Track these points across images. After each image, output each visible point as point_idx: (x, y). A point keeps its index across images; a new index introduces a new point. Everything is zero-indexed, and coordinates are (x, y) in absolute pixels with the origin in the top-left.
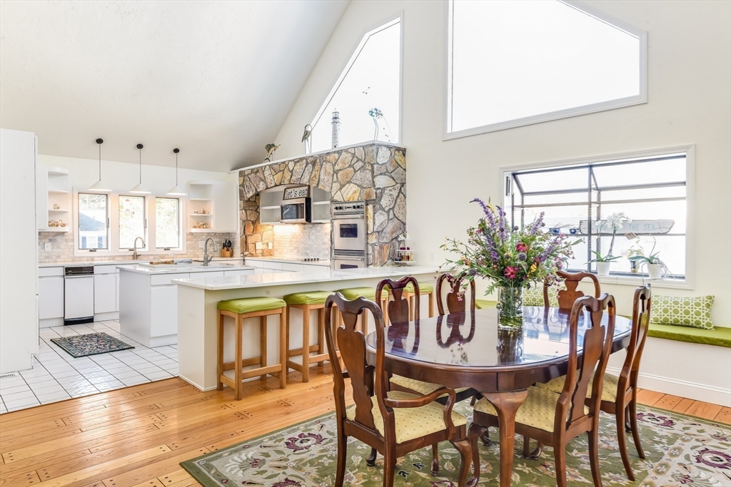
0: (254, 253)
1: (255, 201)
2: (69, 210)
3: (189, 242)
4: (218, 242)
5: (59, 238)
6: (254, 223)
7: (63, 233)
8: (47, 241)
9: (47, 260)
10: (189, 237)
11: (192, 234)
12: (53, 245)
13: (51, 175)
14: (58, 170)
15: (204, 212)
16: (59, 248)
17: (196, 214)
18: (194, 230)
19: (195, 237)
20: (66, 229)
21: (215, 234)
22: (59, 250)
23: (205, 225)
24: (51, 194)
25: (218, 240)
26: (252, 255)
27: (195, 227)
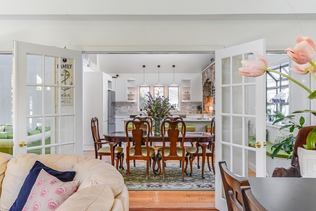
0: (208, 112)
1: (208, 87)
2: (136, 94)
3: (182, 106)
4: (196, 107)
5: (132, 105)
6: (208, 97)
7: (134, 103)
8: (129, 105)
9: (129, 113)
10: (182, 104)
11: (183, 102)
12: (131, 107)
13: (129, 81)
14: (131, 79)
15: (188, 93)
16: (132, 108)
17: (185, 94)
18: (183, 101)
19: (185, 104)
20: (134, 101)
21: (195, 102)
22: (133, 109)
23: (189, 98)
24: (128, 88)
25: (196, 105)
26: (207, 113)
27: (184, 99)
